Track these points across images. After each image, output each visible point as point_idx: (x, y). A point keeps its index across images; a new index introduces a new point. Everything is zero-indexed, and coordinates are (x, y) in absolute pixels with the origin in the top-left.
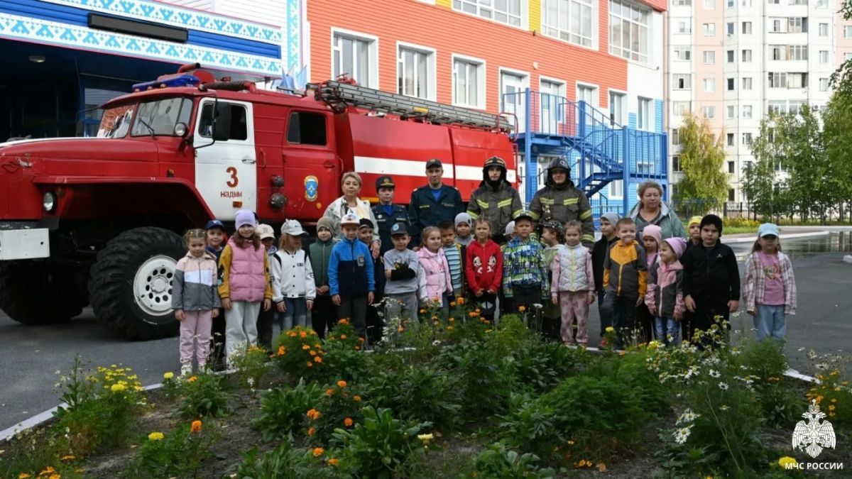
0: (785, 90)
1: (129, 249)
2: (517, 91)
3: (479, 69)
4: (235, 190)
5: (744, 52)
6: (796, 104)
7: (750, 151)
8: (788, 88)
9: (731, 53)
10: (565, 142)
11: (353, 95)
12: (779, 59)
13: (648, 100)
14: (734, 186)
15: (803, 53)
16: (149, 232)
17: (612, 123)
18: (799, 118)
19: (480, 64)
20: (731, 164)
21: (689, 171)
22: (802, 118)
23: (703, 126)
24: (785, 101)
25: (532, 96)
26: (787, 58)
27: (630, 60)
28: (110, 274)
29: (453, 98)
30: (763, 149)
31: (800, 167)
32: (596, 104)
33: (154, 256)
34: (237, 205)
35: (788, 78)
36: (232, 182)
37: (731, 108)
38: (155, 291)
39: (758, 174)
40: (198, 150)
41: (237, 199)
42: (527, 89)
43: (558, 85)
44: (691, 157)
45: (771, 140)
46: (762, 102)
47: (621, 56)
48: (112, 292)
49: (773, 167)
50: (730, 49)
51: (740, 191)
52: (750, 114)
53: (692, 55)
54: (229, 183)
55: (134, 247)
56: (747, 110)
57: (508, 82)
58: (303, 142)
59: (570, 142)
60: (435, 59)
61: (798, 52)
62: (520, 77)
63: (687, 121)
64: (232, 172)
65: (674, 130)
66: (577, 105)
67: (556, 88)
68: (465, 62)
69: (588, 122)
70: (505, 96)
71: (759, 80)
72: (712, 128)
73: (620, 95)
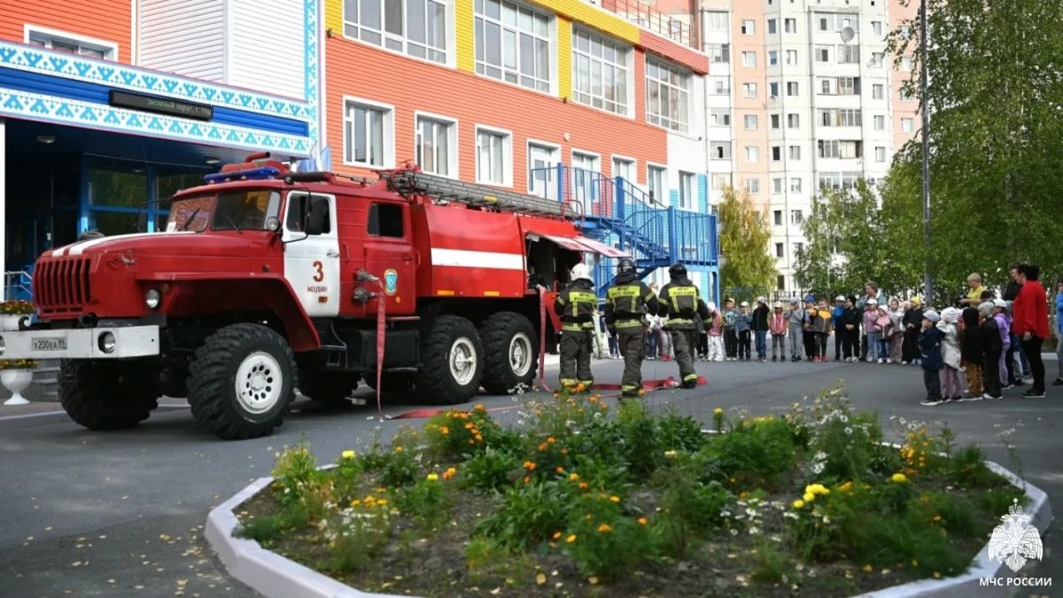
0: (837, 160)
1: (231, 345)
2: (546, 166)
3: (505, 142)
4: (320, 284)
5: (790, 116)
6: (850, 177)
7: (802, 232)
8: (841, 158)
9: (775, 118)
10: (601, 224)
11: (427, 185)
12: (829, 125)
13: (690, 175)
14: (783, 272)
15: (856, 118)
16: (249, 328)
17: (652, 201)
18: (854, 193)
19: (506, 135)
20: (779, 246)
21: (731, 255)
22: (858, 194)
23: (745, 201)
24: (838, 173)
25: (564, 171)
26: (838, 124)
27: (669, 129)
28: (214, 371)
29: (477, 175)
30: (816, 230)
31: (858, 250)
32: (633, 180)
33: (254, 352)
34: (323, 300)
35: (841, 147)
36: (318, 276)
37: (777, 181)
38: (253, 388)
39: (812, 258)
40: (288, 245)
41: (323, 294)
42: (559, 164)
43: (591, 158)
44: (734, 238)
45: (824, 219)
46: (812, 174)
47: (660, 126)
48: (216, 389)
49: (826, 249)
50: (774, 113)
51: (792, 278)
52: (799, 187)
53: (732, 119)
54: (315, 278)
55: (236, 343)
56: (796, 183)
57: (537, 155)
58: (383, 233)
59: (608, 224)
60: (457, 131)
61: (851, 116)
62: (550, 150)
63: (727, 196)
64: (318, 266)
65: (714, 207)
66: (614, 181)
67: (589, 163)
68: (489, 133)
69: (628, 201)
70: (534, 172)
71: (806, 148)
72: (755, 204)
73: (660, 170)
